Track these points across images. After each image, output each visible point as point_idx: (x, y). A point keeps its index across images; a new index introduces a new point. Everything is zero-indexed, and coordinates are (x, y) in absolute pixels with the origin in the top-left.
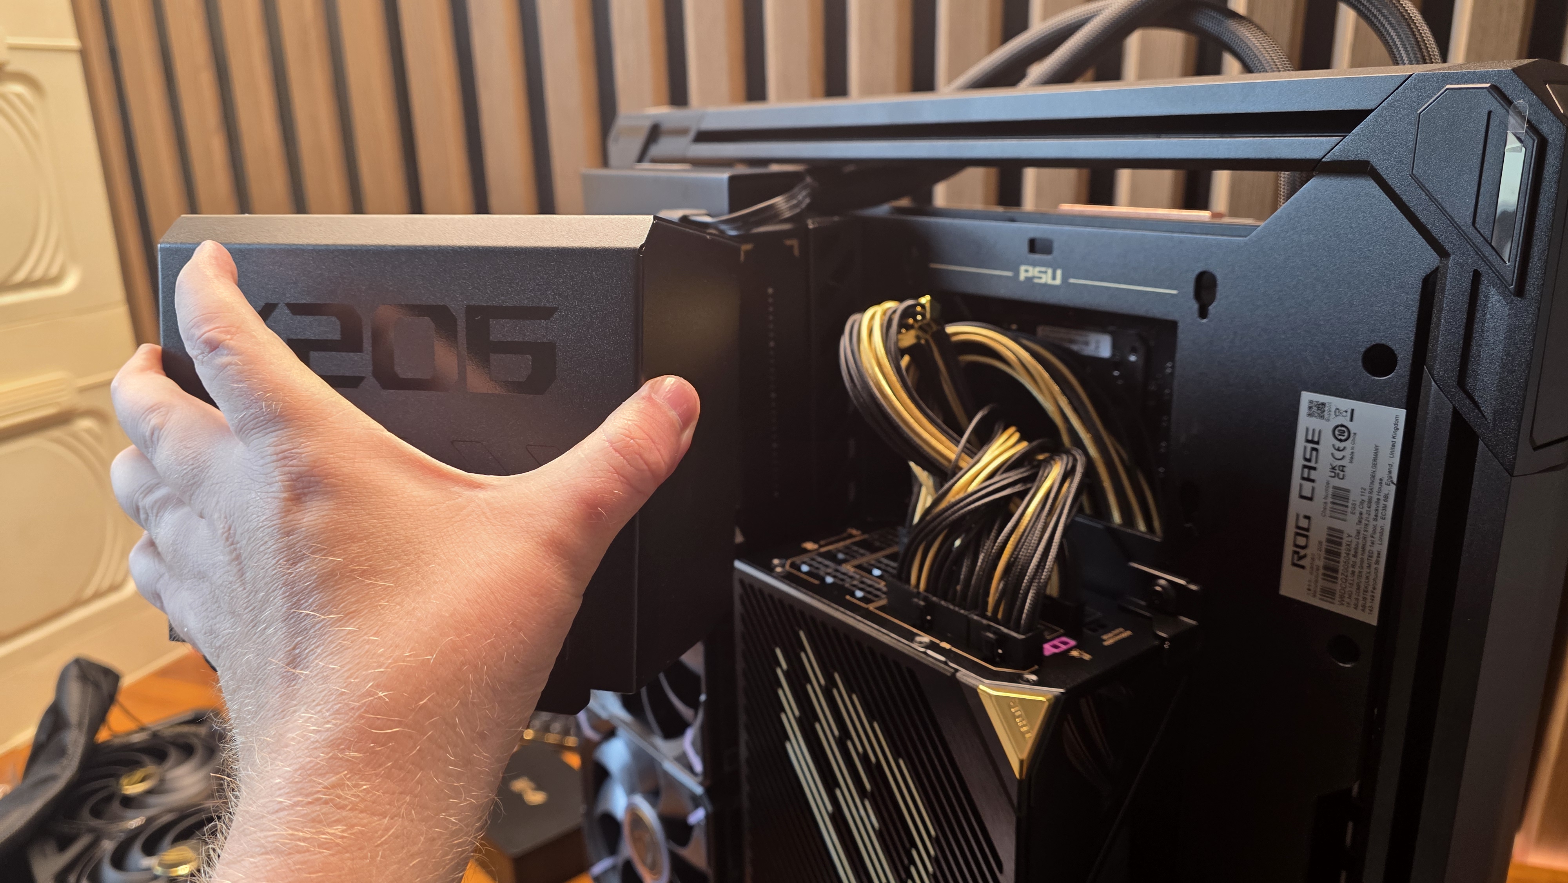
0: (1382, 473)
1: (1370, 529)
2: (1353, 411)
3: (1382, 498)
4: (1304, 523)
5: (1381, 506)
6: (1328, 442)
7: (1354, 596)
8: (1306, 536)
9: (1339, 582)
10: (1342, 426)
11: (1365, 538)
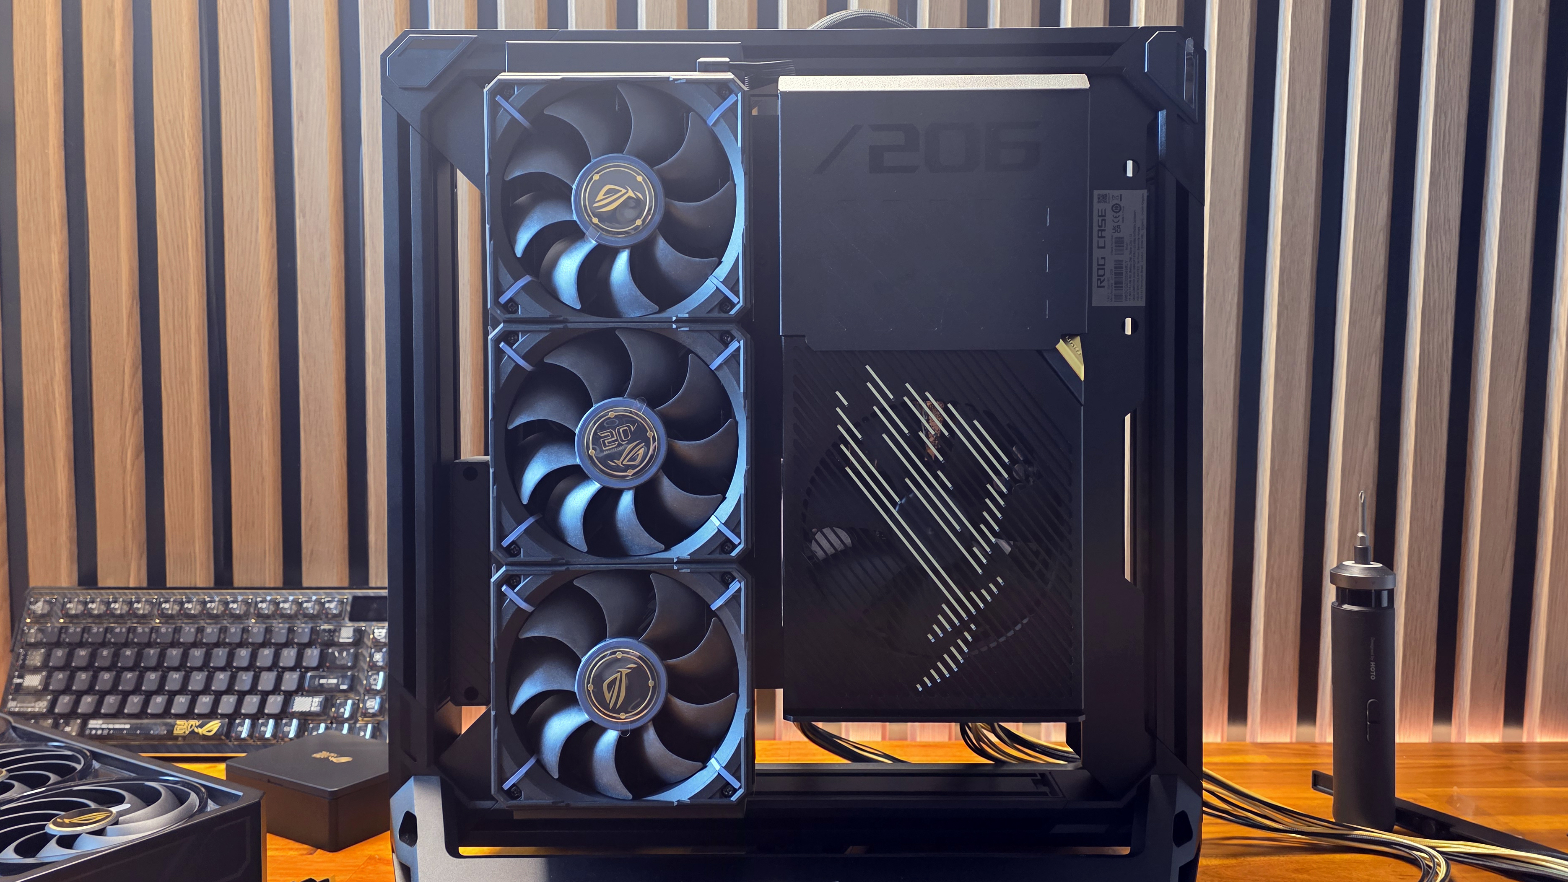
0: (1139, 224)
1: (1136, 255)
2: (1121, 195)
3: (1140, 237)
4: (1101, 262)
5: (1140, 241)
6: (1110, 215)
8: (1103, 269)
9: (1124, 288)
10: (1116, 204)
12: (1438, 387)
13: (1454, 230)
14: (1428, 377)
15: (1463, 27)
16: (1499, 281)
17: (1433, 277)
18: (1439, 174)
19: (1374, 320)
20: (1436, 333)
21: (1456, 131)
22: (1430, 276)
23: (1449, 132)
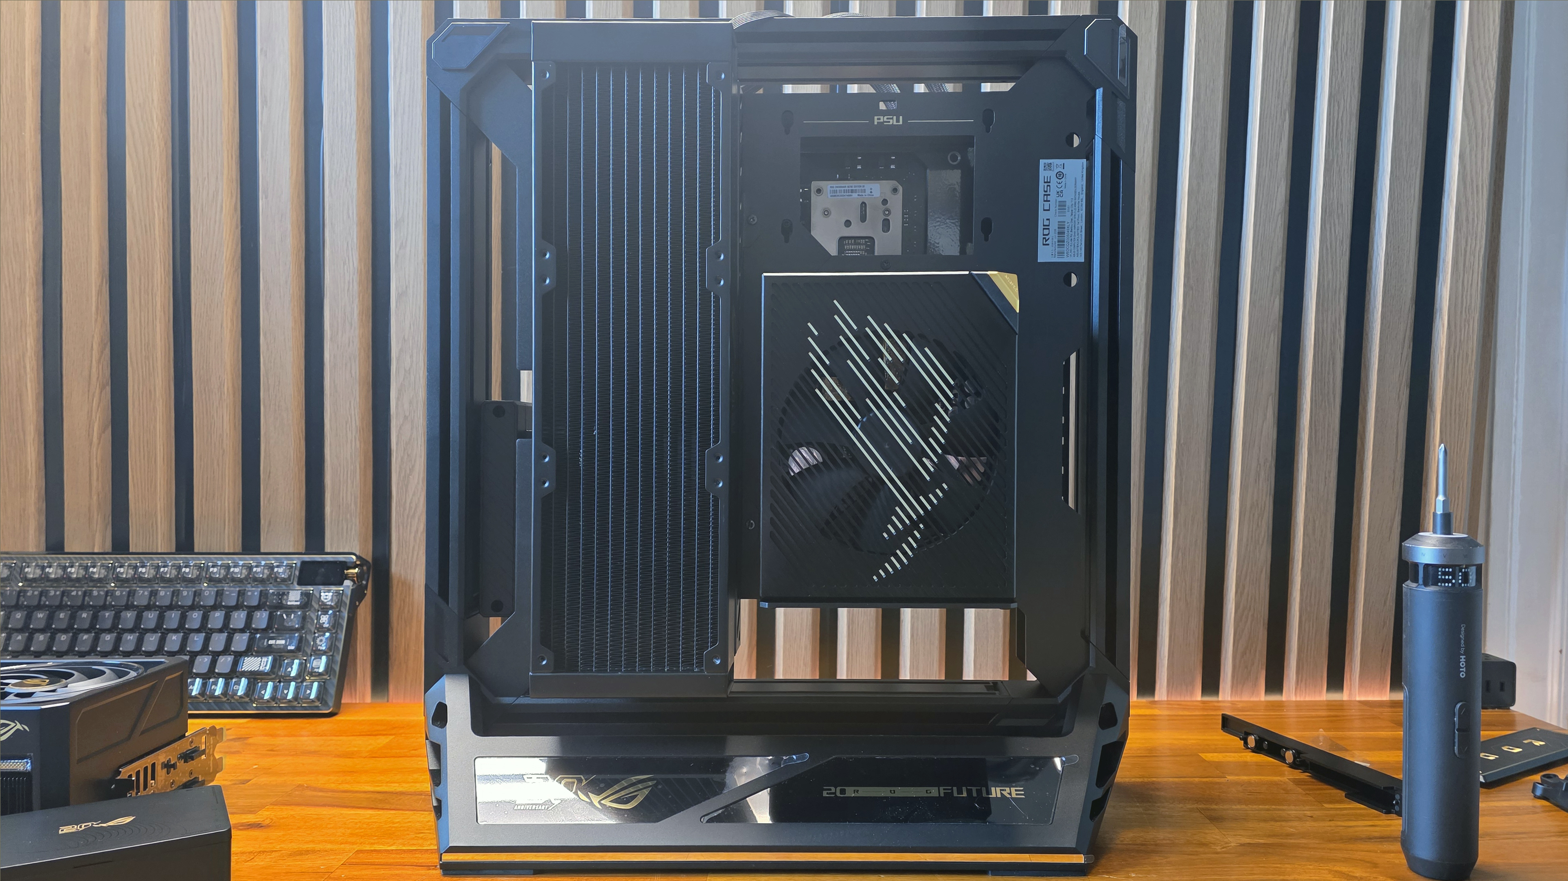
0: (1079, 190)
1: (1077, 217)
2: (1064, 164)
3: (1080, 201)
4: (1046, 223)
5: (1080, 205)
7: (1073, 251)
8: (1049, 229)
9: (1065, 246)
10: (1060, 173)
11: (1075, 222)
12: (1331, 363)
13: (1346, 215)
14: (1322, 354)
15: (1355, 21)
16: (1388, 263)
17: (1327, 259)
18: (1333, 160)
19: (1272, 300)
20: (1330, 313)
21: (1348, 119)
22: (1325, 259)
23: (1342, 121)
